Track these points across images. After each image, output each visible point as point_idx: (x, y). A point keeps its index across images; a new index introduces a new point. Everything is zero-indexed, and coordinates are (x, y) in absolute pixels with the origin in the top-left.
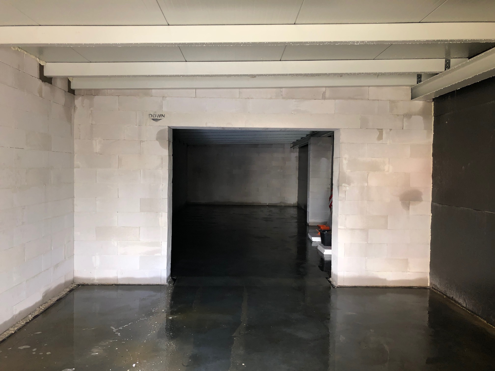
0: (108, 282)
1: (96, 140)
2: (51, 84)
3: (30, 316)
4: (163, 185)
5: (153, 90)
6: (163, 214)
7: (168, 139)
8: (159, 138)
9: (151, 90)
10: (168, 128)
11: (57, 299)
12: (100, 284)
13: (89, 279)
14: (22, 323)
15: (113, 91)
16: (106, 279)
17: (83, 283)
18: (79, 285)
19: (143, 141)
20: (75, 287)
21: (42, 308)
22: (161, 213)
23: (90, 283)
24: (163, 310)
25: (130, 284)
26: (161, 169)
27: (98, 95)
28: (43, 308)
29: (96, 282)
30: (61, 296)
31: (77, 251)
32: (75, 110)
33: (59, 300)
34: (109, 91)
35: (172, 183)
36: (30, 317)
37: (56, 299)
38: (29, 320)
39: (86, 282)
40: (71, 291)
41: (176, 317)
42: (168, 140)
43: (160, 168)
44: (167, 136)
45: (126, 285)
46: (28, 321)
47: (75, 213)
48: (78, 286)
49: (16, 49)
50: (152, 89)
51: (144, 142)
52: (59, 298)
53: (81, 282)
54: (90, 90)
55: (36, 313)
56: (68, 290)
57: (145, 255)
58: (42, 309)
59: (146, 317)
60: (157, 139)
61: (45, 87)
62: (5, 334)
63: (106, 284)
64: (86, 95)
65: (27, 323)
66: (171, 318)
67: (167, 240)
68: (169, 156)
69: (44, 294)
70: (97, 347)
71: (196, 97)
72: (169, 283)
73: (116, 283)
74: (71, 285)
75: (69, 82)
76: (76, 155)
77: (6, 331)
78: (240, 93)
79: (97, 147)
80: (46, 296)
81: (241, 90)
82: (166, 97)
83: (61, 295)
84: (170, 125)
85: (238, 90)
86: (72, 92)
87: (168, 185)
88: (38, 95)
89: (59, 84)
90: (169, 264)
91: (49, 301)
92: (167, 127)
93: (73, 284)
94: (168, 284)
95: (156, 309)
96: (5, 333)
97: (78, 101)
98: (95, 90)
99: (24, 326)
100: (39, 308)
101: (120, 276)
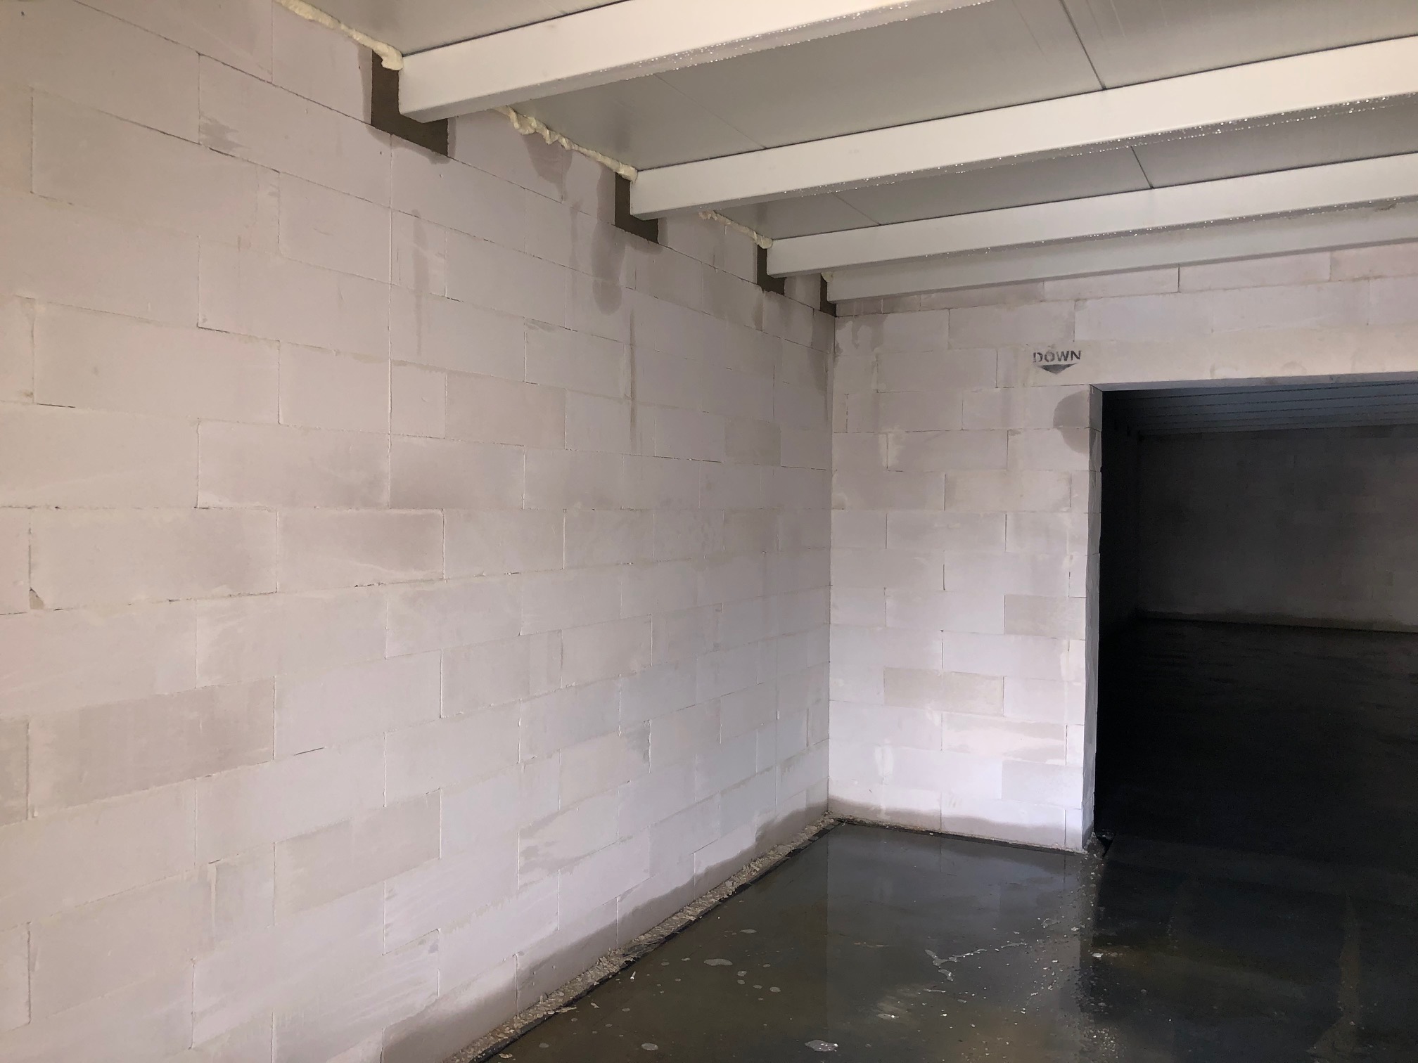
0: (915, 824)
1: (886, 434)
2: (783, 294)
3: (729, 884)
4: (1071, 557)
5: (1047, 284)
6: (1072, 642)
7: (1091, 422)
8: (1063, 419)
9: (1041, 284)
10: (1091, 391)
11: (790, 850)
12: (893, 827)
13: (865, 809)
14: (711, 898)
15: (933, 295)
16: (911, 814)
17: (851, 816)
18: (840, 821)
19: (1014, 432)
20: (832, 824)
21: (755, 868)
22: (1065, 642)
23: (869, 818)
24: (1075, 929)
25: (975, 838)
26: (1067, 511)
27: (893, 312)
28: (757, 868)
29: (884, 819)
30: (799, 843)
31: (836, 730)
32: (835, 356)
33: (794, 854)
34: (923, 296)
35: (1100, 552)
36: (730, 887)
37: (786, 849)
38: (728, 895)
39: (859, 816)
40: (822, 833)
41: (1114, 955)
42: (1088, 425)
43: (1065, 509)
44: (1086, 413)
45: (964, 837)
46: (726, 896)
47: (832, 627)
48: (837, 823)
49: (710, 216)
50: (1043, 280)
51: (1019, 433)
52: (793, 849)
53: (846, 814)
54: (874, 300)
55: (743, 879)
56: (815, 829)
57: (1019, 759)
58: (755, 870)
59: (1023, 940)
60: (1057, 425)
61: (769, 303)
62: (675, 921)
63: (911, 828)
64: (865, 313)
65: (723, 901)
66: (1099, 956)
67: (1083, 722)
68: (1092, 471)
69: (760, 833)
70: (893, 998)
71: (1179, 292)
72: (1090, 848)
73: (936, 829)
74: (822, 819)
75: (824, 285)
76: (835, 476)
77: (677, 913)
78: (1334, 264)
79: (890, 453)
80: (766, 837)
81: (1337, 254)
82: (1086, 299)
83: (798, 841)
84: (1097, 381)
85: (1328, 254)
86: (829, 308)
87: (1088, 558)
88: (754, 327)
89: (803, 293)
90: (1089, 792)
91: (772, 853)
92: (1087, 388)
93: (826, 817)
94: (1086, 852)
95: (1054, 922)
96: (674, 918)
97: (844, 333)
98: (886, 298)
99: (716, 907)
100: (750, 866)
101: (947, 811)
